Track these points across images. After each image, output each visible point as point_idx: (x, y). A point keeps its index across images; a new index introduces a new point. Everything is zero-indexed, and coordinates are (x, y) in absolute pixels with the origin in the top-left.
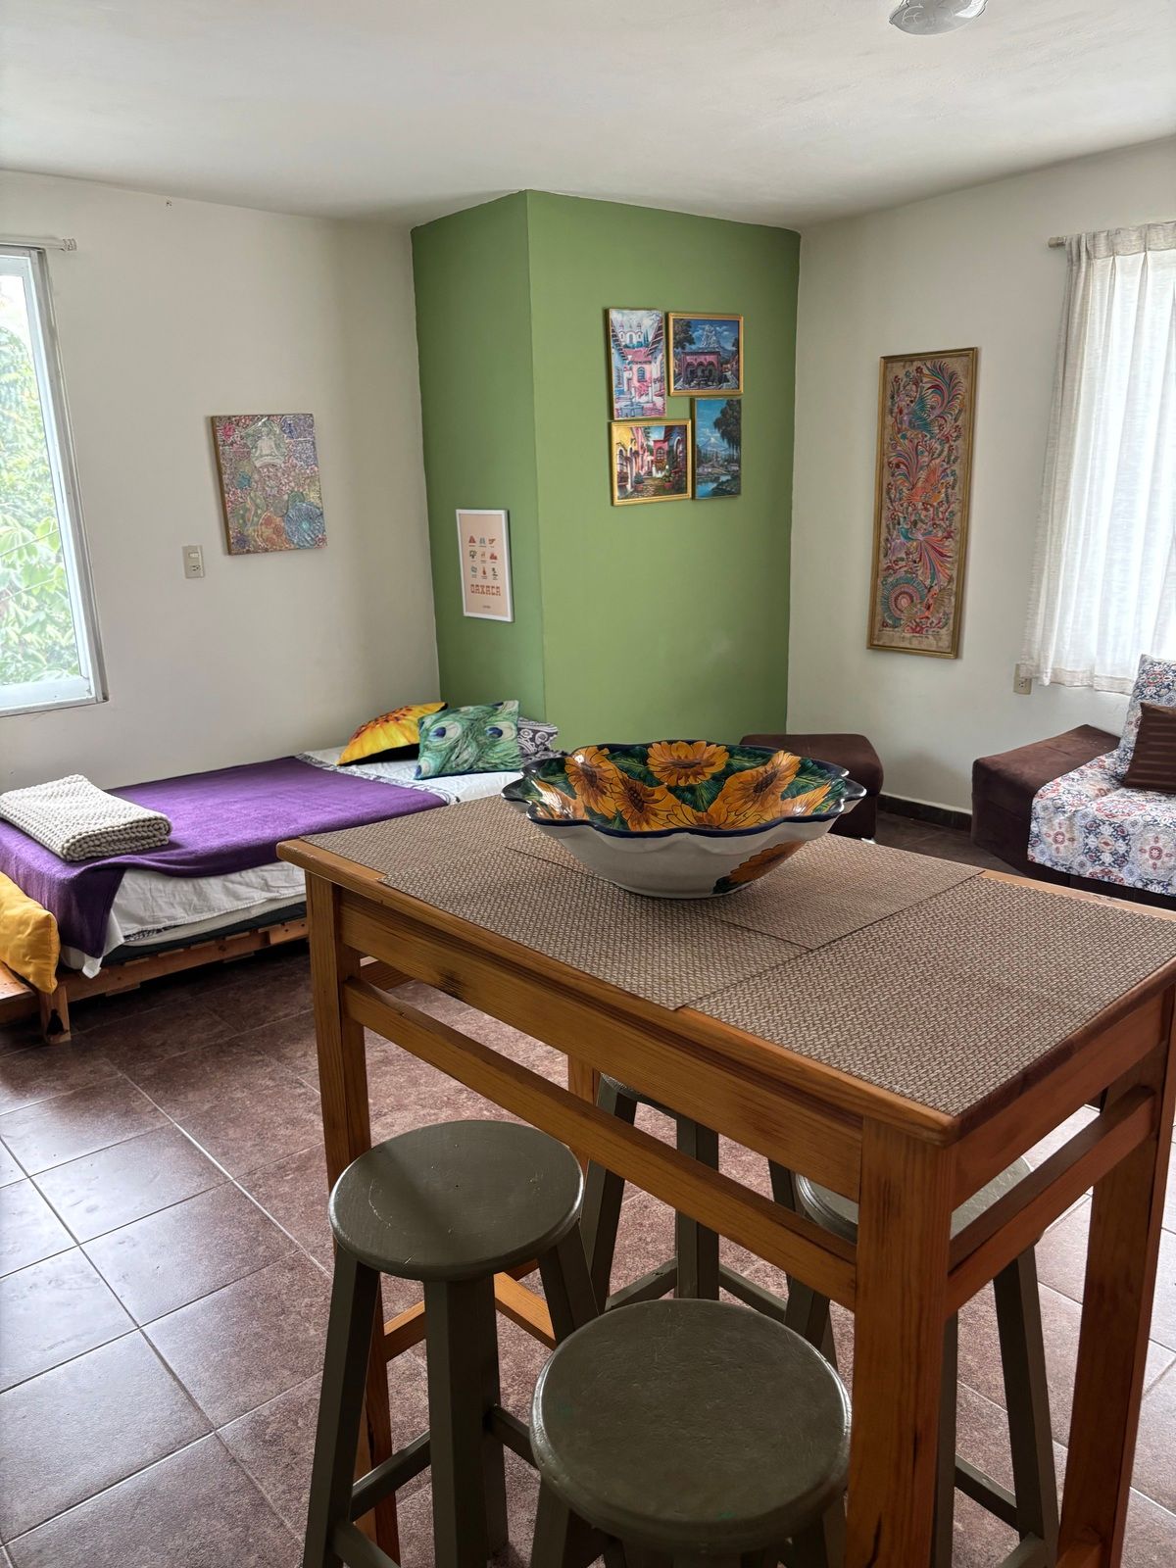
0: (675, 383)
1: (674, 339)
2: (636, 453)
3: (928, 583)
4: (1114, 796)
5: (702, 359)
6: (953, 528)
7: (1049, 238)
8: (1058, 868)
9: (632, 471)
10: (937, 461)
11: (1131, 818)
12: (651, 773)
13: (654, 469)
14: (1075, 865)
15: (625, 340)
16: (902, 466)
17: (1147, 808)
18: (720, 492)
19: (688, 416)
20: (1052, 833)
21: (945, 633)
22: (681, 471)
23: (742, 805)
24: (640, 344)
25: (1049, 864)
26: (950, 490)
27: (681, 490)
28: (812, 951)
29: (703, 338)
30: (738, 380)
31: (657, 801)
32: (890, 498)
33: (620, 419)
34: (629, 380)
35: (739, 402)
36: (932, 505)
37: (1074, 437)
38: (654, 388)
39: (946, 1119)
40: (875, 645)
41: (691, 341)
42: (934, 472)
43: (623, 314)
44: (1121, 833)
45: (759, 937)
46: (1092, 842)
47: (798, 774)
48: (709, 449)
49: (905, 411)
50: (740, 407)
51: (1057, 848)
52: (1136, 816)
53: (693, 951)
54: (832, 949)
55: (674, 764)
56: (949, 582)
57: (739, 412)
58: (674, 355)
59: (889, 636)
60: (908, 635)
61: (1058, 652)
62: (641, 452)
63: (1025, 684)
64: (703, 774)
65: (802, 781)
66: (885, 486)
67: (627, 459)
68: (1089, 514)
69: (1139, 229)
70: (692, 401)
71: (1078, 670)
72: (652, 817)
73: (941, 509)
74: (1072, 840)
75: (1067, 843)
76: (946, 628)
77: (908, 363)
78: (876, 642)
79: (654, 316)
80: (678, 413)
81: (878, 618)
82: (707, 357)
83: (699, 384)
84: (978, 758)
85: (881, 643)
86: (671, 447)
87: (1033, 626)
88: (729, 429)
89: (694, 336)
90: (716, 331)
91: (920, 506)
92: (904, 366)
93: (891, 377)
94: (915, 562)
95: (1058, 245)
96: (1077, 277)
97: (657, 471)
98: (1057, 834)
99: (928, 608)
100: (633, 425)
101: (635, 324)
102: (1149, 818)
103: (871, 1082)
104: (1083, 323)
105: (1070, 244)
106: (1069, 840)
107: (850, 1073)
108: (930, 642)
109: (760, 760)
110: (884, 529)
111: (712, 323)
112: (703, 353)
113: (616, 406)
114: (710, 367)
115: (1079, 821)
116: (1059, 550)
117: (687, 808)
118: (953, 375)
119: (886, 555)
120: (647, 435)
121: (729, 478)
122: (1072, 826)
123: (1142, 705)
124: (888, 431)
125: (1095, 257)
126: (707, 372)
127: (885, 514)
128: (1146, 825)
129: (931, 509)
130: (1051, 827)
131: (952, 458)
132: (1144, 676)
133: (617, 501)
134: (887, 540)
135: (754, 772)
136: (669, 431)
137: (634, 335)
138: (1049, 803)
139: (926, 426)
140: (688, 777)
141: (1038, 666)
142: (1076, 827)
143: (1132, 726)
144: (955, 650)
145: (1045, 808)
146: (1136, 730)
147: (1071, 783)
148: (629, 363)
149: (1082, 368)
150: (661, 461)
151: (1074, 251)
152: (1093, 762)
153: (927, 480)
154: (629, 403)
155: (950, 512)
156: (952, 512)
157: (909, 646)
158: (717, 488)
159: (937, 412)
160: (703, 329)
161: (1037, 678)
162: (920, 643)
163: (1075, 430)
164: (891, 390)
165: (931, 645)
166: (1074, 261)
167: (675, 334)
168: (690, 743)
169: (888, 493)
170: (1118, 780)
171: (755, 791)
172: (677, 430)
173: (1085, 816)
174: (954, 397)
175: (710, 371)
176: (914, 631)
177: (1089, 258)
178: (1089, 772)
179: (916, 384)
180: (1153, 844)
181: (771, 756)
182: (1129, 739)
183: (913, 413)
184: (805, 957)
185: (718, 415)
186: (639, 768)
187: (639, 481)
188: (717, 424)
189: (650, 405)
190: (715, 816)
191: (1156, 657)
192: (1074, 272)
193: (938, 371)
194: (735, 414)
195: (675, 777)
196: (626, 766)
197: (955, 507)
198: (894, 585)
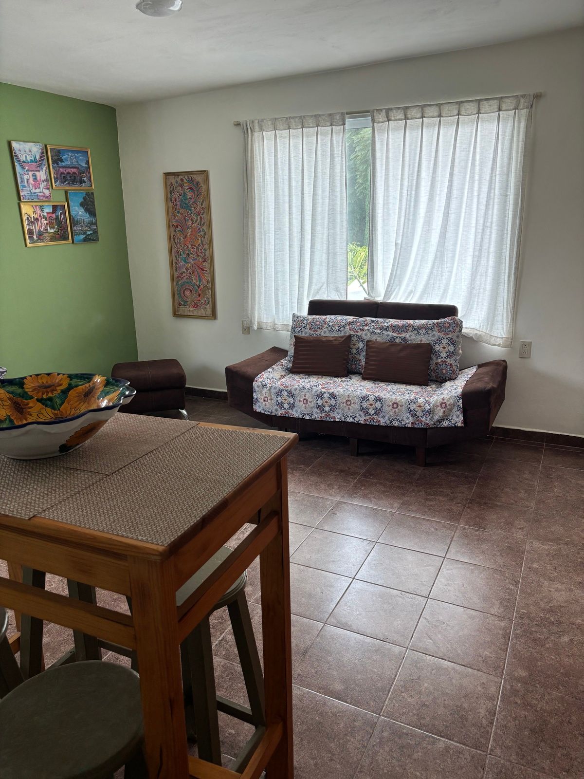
0: (55, 182)
1: (52, 159)
2: (37, 219)
3: (198, 284)
4: (287, 378)
5: (69, 170)
6: (206, 257)
7: (233, 122)
8: (267, 413)
9: (36, 228)
10: (195, 224)
11: (294, 387)
12: (26, 393)
13: (48, 228)
14: (274, 411)
15: (23, 158)
16: (179, 227)
17: (301, 382)
18: (87, 239)
19: (65, 200)
20: (262, 397)
21: (208, 307)
22: (64, 229)
23: (78, 405)
24: (32, 161)
25: (263, 412)
26: (203, 239)
27: (66, 239)
28: (109, 475)
29: (68, 160)
30: (91, 182)
31: (32, 407)
32: (175, 243)
33: (25, 201)
34: (28, 180)
35: (92, 194)
36: (195, 246)
37: (255, 214)
38: (43, 185)
39: (161, 548)
40: (177, 315)
41: (62, 161)
42: (194, 229)
43: (20, 144)
44: (291, 394)
45: (82, 472)
46: (280, 399)
47: (106, 386)
48: (79, 217)
49: (177, 200)
50: (93, 196)
51: (265, 404)
52: (296, 385)
53: (45, 486)
54: (119, 473)
55: (40, 387)
56: (207, 283)
57: (93, 199)
58: (53, 168)
59: (183, 310)
60: (192, 309)
61: (259, 314)
62: (40, 219)
63: (247, 329)
64: (56, 390)
65: (107, 389)
66: (172, 237)
67: (32, 222)
68: (265, 250)
69: (271, 120)
70: (66, 192)
71: (269, 322)
72: (29, 416)
73: (200, 248)
74: (271, 399)
75: (269, 401)
76: (208, 305)
77: (176, 177)
78: (177, 313)
79: (38, 147)
80: (60, 199)
81: (176, 302)
82: (72, 169)
83: (69, 184)
84: (227, 366)
85: (179, 314)
86: (58, 216)
87: (247, 302)
88: (88, 207)
89: (63, 158)
90: (75, 156)
91: (190, 246)
92: (174, 178)
93: (169, 184)
94: (191, 274)
95: (238, 124)
96: (248, 140)
97: (51, 228)
98: (265, 397)
99: (200, 296)
100: (34, 204)
101: (28, 150)
102: (301, 386)
103: (127, 537)
104: (252, 162)
105: (243, 125)
106: (270, 400)
107: (118, 535)
108: (201, 312)
109: (87, 380)
110: (174, 258)
111: (72, 151)
112: (69, 167)
113: (22, 194)
114: (74, 175)
115: (273, 391)
116: (254, 267)
117: (49, 410)
118: (198, 183)
119: (176, 270)
120: (42, 210)
121: (92, 232)
122: (270, 393)
123: (295, 336)
124: (171, 210)
125: (254, 131)
126: (73, 178)
127: (174, 250)
128: (301, 389)
129: (195, 248)
130: (262, 395)
131: (202, 223)
132: (295, 323)
133: (28, 245)
134: (176, 263)
135: (84, 387)
136: (55, 208)
137: (27, 156)
138: (260, 384)
139: (188, 207)
140: (48, 393)
141: (251, 321)
142: (272, 393)
143: (292, 346)
144: (214, 315)
145: (258, 386)
146: (294, 348)
147: (269, 373)
148: (27, 171)
149: (254, 182)
150: (52, 223)
151: (245, 128)
152: (278, 363)
153: (191, 234)
154: (29, 192)
155: (204, 249)
156: (205, 249)
157: (192, 314)
158: (86, 238)
159: (192, 201)
160: (68, 155)
161: (251, 327)
162: (198, 313)
163: (254, 211)
164: (169, 189)
165: (203, 314)
166: (245, 133)
167: (52, 156)
168: (49, 374)
169: (174, 240)
170: (289, 371)
171: (84, 397)
172: (59, 207)
173: (275, 388)
174: (200, 194)
175: (75, 177)
176: (194, 307)
177: (252, 132)
178: (276, 368)
179: (182, 187)
180: (304, 397)
181: (92, 378)
182: (291, 352)
183: (181, 201)
184: (105, 479)
185: (81, 200)
186: (19, 391)
187: (40, 234)
188: (82, 205)
189: (42, 194)
190: (64, 411)
191: (299, 314)
192: (246, 137)
193: (191, 181)
194: (91, 200)
195: (40, 394)
196: (11, 390)
197: (206, 247)
198: (182, 285)
